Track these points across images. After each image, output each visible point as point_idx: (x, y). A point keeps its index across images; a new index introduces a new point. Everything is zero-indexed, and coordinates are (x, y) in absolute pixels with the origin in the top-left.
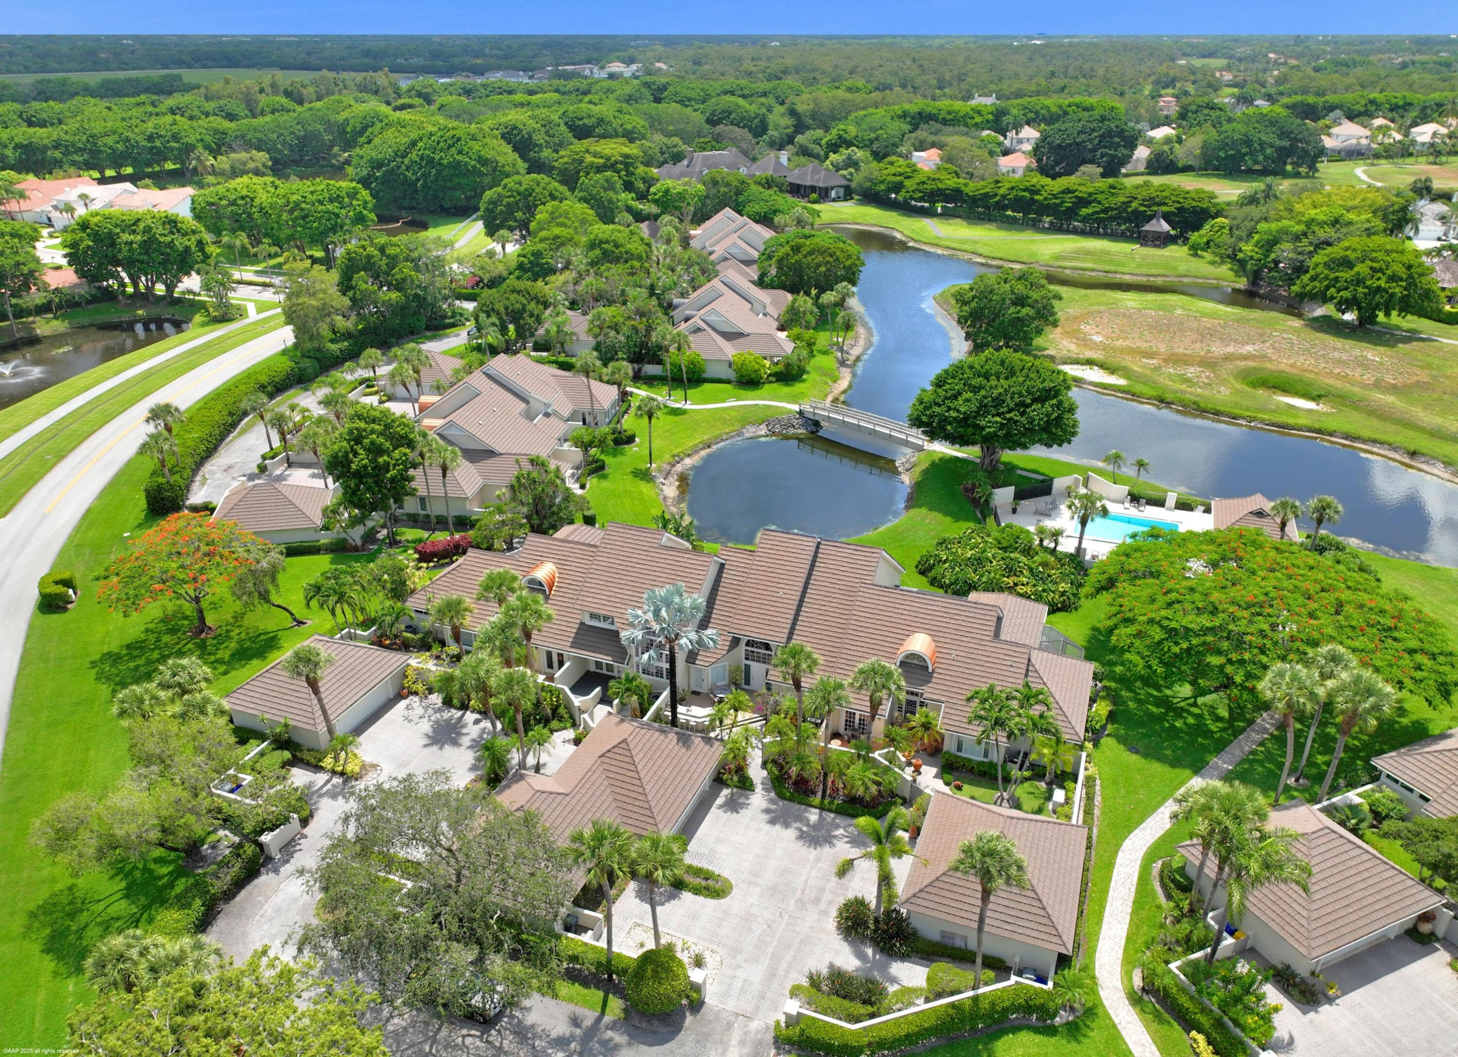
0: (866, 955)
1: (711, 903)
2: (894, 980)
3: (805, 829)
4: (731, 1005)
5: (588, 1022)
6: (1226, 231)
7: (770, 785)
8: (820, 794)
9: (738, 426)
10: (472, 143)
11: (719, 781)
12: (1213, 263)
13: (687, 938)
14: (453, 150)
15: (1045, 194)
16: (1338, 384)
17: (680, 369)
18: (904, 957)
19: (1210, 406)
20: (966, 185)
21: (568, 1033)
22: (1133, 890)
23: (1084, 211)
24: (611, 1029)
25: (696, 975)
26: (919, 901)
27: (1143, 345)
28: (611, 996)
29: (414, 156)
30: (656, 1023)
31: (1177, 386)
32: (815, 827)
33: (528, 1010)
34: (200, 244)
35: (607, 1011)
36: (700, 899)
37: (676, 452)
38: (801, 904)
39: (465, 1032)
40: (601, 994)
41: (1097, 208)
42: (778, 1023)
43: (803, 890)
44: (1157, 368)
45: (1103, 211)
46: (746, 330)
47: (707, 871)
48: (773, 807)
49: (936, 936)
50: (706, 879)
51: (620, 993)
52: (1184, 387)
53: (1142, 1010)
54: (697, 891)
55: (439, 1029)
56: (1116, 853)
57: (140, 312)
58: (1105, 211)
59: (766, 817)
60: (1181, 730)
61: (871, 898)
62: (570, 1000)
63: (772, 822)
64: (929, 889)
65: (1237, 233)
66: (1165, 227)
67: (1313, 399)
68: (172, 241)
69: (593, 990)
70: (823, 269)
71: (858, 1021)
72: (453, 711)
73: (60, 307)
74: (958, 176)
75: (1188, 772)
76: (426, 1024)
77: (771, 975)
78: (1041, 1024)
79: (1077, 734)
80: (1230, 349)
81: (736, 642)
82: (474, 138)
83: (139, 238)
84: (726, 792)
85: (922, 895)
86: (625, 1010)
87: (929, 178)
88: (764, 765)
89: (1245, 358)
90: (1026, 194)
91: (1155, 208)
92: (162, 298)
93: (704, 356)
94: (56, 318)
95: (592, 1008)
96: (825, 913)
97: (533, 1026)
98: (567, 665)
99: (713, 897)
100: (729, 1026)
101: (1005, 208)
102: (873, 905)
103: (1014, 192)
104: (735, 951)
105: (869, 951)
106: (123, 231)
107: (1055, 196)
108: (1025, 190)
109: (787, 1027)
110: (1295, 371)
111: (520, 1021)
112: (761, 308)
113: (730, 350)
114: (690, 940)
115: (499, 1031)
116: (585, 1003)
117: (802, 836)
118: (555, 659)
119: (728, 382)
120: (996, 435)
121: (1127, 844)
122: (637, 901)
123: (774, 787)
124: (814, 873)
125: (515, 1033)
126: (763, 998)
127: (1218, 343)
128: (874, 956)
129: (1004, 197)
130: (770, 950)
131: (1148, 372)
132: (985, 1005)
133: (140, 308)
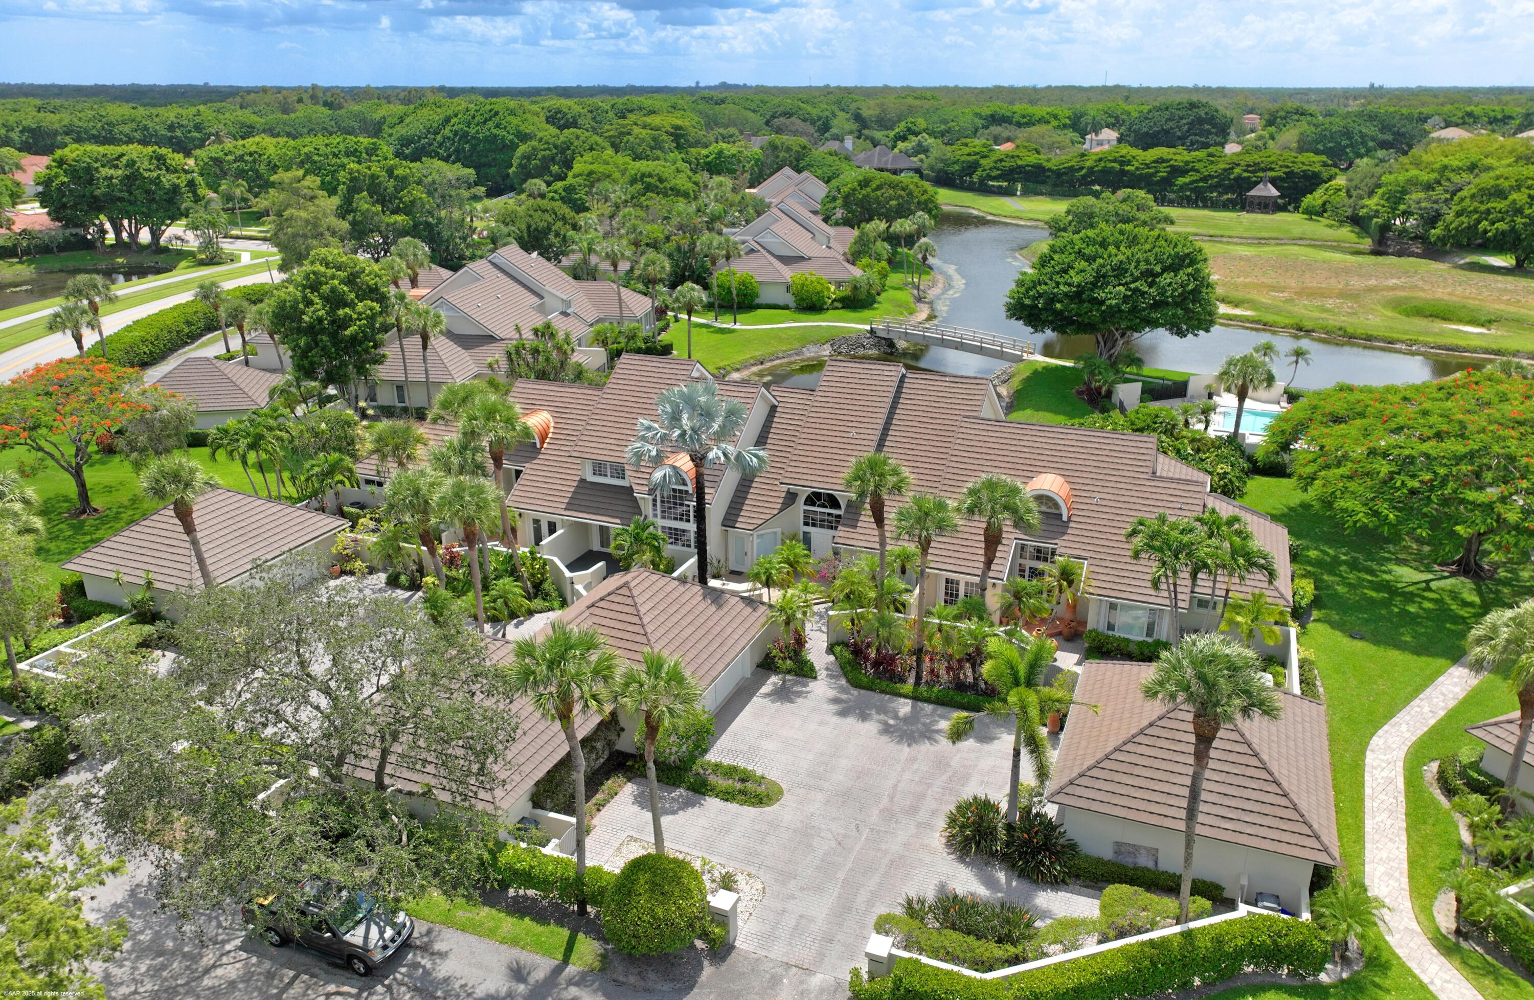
0: (998, 881)
1: (750, 812)
2: (1044, 914)
3: (891, 722)
4: (778, 952)
5: (539, 975)
6: (1343, 194)
7: (837, 671)
8: (911, 680)
9: (796, 345)
10: (509, 118)
11: (767, 665)
12: (1331, 226)
13: (708, 857)
14: (490, 124)
15: (1136, 164)
16: (1512, 309)
17: (729, 292)
18: (1056, 883)
19: (1359, 331)
20: (1048, 160)
21: (503, 991)
22: (1402, 798)
23: (1181, 181)
24: (577, 984)
25: (721, 900)
26: (1079, 791)
27: (1269, 281)
28: (581, 936)
29: (447, 132)
30: (652, 976)
31: (1317, 314)
32: (906, 720)
33: (443, 955)
34: (191, 184)
35: (574, 957)
36: (733, 807)
37: (722, 364)
38: (889, 815)
39: (332, 988)
40: (565, 933)
41: (1195, 176)
42: (856, 973)
43: (892, 798)
44: (1290, 301)
45: (1201, 180)
46: (807, 253)
47: (745, 771)
48: (844, 697)
49: (1107, 853)
50: (743, 780)
51: (595, 930)
52: (1324, 315)
53: (1464, 963)
54: (728, 796)
55: (291, 983)
56: (1363, 753)
57: (120, 260)
58: (1204, 179)
59: (834, 708)
60: (1418, 616)
61: (1000, 798)
62: (514, 942)
63: (843, 713)
64: (1094, 773)
65: (1354, 193)
66: (1274, 192)
67: (1483, 326)
68: (158, 177)
69: (553, 927)
70: (894, 203)
71: (991, 969)
72: (399, 592)
73: (27, 252)
74: (1038, 153)
75: (1441, 662)
76: (270, 976)
77: (844, 909)
78: (1296, 982)
79: (1282, 597)
80: (1373, 282)
81: (791, 497)
82: (513, 113)
83: (120, 172)
84: (774, 679)
85: (1083, 781)
86: (604, 957)
87: (1007, 156)
88: (830, 650)
89: (1393, 288)
90: (1116, 165)
91: (1261, 174)
92: (148, 246)
93: (757, 278)
94: (21, 262)
95: (547, 953)
96: (926, 826)
97: (446, 980)
98: (559, 532)
99: (753, 805)
100: (775, 981)
101: (1093, 183)
102: (1004, 807)
103: (1103, 164)
104: (785, 876)
105: (1002, 876)
106: (103, 166)
107: (1148, 166)
108: (1115, 161)
109: (872, 978)
110: (1454, 298)
111: (427, 973)
112: (825, 240)
113: (788, 273)
114: (715, 860)
115: (389, 988)
116: (539, 947)
117: (887, 730)
118: (545, 529)
119: (786, 308)
120: (1120, 311)
121: (1376, 741)
122: (636, 808)
123: (845, 675)
124: (907, 776)
125: (416, 989)
126: (831, 941)
127: (1356, 278)
128: (1009, 883)
129: (1091, 169)
130: (841, 875)
131: (1281, 304)
132: (1204, 943)
133: (121, 256)
